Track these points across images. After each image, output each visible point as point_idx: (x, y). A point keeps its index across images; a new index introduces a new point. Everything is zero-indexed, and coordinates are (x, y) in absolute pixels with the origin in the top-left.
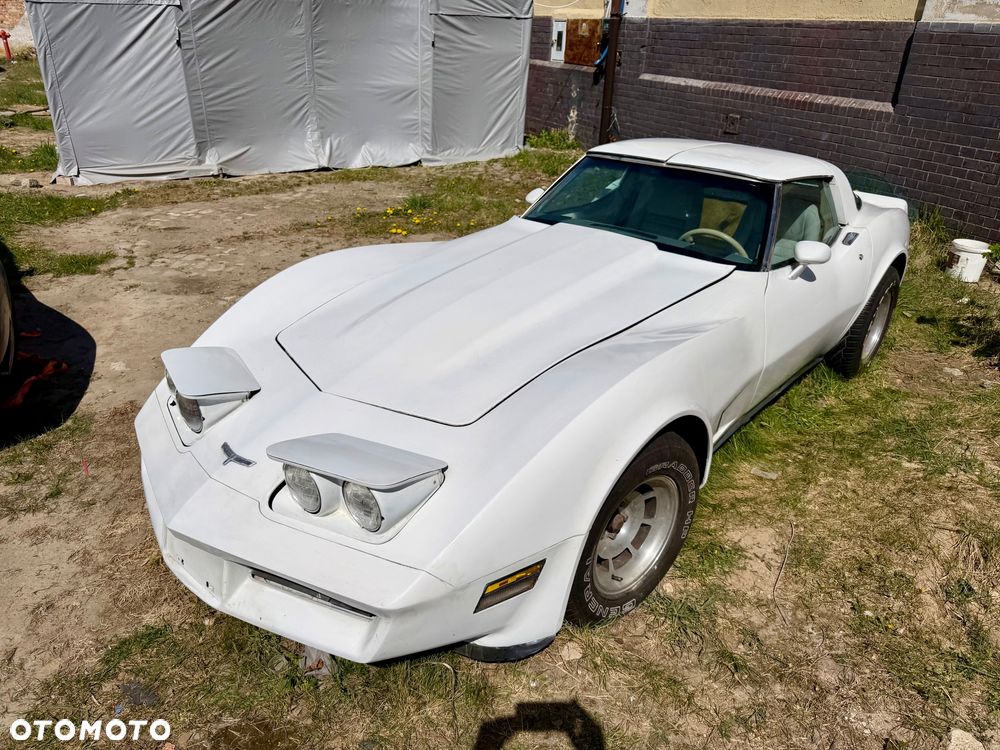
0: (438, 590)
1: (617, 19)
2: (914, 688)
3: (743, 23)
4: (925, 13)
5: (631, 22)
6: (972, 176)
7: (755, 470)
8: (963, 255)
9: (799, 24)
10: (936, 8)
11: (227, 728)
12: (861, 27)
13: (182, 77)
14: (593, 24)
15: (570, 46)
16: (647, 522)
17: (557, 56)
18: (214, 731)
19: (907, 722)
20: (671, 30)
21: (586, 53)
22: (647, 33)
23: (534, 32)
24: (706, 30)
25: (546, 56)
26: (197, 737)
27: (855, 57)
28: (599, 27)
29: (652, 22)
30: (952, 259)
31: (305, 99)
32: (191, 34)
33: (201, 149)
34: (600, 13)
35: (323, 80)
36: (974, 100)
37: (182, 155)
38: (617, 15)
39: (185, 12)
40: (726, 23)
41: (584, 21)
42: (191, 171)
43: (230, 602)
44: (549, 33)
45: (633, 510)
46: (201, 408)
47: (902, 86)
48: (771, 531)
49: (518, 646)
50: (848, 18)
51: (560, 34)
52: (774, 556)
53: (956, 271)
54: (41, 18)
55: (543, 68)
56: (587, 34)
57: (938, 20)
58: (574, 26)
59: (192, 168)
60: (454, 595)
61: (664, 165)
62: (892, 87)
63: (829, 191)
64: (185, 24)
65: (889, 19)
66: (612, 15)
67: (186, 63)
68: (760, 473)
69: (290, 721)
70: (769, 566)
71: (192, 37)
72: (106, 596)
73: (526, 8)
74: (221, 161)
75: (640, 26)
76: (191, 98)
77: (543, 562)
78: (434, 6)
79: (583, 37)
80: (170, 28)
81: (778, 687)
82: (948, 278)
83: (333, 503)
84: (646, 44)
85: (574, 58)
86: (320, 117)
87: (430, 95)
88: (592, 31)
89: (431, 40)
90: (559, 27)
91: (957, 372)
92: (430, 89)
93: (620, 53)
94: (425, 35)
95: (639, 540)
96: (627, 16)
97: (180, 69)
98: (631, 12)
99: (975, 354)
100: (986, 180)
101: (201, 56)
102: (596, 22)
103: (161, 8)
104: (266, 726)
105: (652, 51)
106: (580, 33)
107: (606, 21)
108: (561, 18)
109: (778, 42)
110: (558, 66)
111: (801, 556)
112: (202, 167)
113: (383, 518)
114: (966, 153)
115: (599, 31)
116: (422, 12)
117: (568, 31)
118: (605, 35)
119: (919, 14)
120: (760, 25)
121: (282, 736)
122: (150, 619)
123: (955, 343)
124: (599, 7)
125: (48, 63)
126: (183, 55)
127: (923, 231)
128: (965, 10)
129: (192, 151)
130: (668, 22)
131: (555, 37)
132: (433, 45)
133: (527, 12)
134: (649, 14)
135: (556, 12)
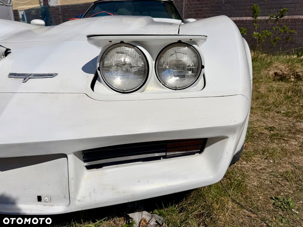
5: (53, 7)
20: (69, 8)
22: (60, 10)
28: (40, 10)
29: (61, 6)
34: (37, 6)
41: (33, 9)
43: (78, 199)
44: (18, 15)
51: (23, 15)
66: (44, 5)
73: (9, 2)
75: (57, 8)
79: (34, 15)
84: (60, 14)
88: (37, 12)
90: (22, 13)
96: (50, 5)
98: (52, 4)
105: (64, 16)
106: (32, 14)
107: (43, 8)
108: (21, 9)
115: (41, 12)
117: (26, 14)
118: (43, 13)
124: (37, 4)
130: (67, 6)
131: (21, 16)
133: (10, 4)
134: (59, 4)
135: (19, 8)
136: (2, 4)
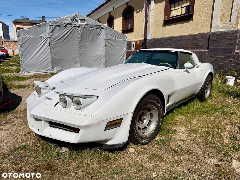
0: (95, 122)
1: (145, 39)
2: (222, 154)
3: (173, 37)
4: (212, 30)
5: (149, 40)
6: (228, 63)
7: (180, 117)
8: (228, 79)
9: (185, 36)
10: (214, 29)
11: (40, 165)
12: (198, 35)
13: (50, 52)
14: (140, 41)
15: (135, 46)
16: (151, 120)
17: (133, 49)
18: (36, 165)
19: (221, 160)
20: (157, 40)
21: (139, 47)
22: (152, 41)
23: (127, 45)
24: (165, 39)
25: (131, 49)
26: (31, 166)
27: (198, 41)
28: (142, 42)
30: (226, 81)
31: (77, 58)
32: (53, 43)
33: (53, 67)
34: (142, 39)
35: (81, 53)
36: (225, 47)
37: (48, 68)
38: (145, 38)
39: (51, 38)
40: (169, 37)
41: (138, 41)
42: (50, 72)
43: (43, 132)
44: (131, 44)
45: (147, 116)
46: (41, 90)
47: (209, 46)
48: (184, 127)
49: (117, 144)
50: (195, 33)
51: (133, 44)
52: (185, 132)
53: (227, 83)
54: (20, 40)
55: (130, 52)
56: (139, 43)
57: (215, 31)
58: (136, 42)
59: (51, 71)
60: (99, 123)
61: (153, 51)
62: (207, 46)
63: (192, 57)
64: (51, 41)
65: (204, 32)
66: (144, 38)
67: (51, 49)
68: (181, 118)
69: (56, 164)
70: (184, 134)
71: (52, 44)
72: (14, 140)
73: (125, 38)
74: (57, 70)
75: (150, 40)
76: (51, 56)
77: (122, 119)
78: (105, 38)
80: (48, 42)
81: (186, 156)
82: (226, 85)
83: (70, 104)
84: (152, 44)
85: (137, 49)
86: (81, 61)
87: (105, 56)
88: (140, 43)
89: (105, 45)
90: (133, 43)
91: (230, 101)
92: (105, 55)
93: (147, 46)
94: (103, 44)
95: (149, 124)
96: (148, 39)
97: (49, 50)
98: (149, 37)
99: (234, 98)
100: (231, 63)
101: (54, 48)
102: (141, 41)
103: (46, 38)
104: (50, 165)
105: (154, 45)
106: (138, 43)
107: (143, 40)
108: (133, 41)
109: (181, 40)
110: (133, 51)
111: (191, 131)
112: (53, 71)
113: (81, 105)
114: (226, 58)
115: (142, 43)
116: (103, 39)
117: (135, 43)
118: (143, 43)
119: (210, 31)
120: (177, 37)
121: (54, 166)
122: (24, 144)
123: (229, 96)
124: (141, 38)
125: (21, 49)
126: (50, 48)
127: (219, 76)
128: (220, 28)
129: (51, 68)
130: (157, 39)
131: (132, 45)
132: (105, 46)
133: (126, 39)
134: (152, 38)
135: (132, 40)
136: (122, 39)
